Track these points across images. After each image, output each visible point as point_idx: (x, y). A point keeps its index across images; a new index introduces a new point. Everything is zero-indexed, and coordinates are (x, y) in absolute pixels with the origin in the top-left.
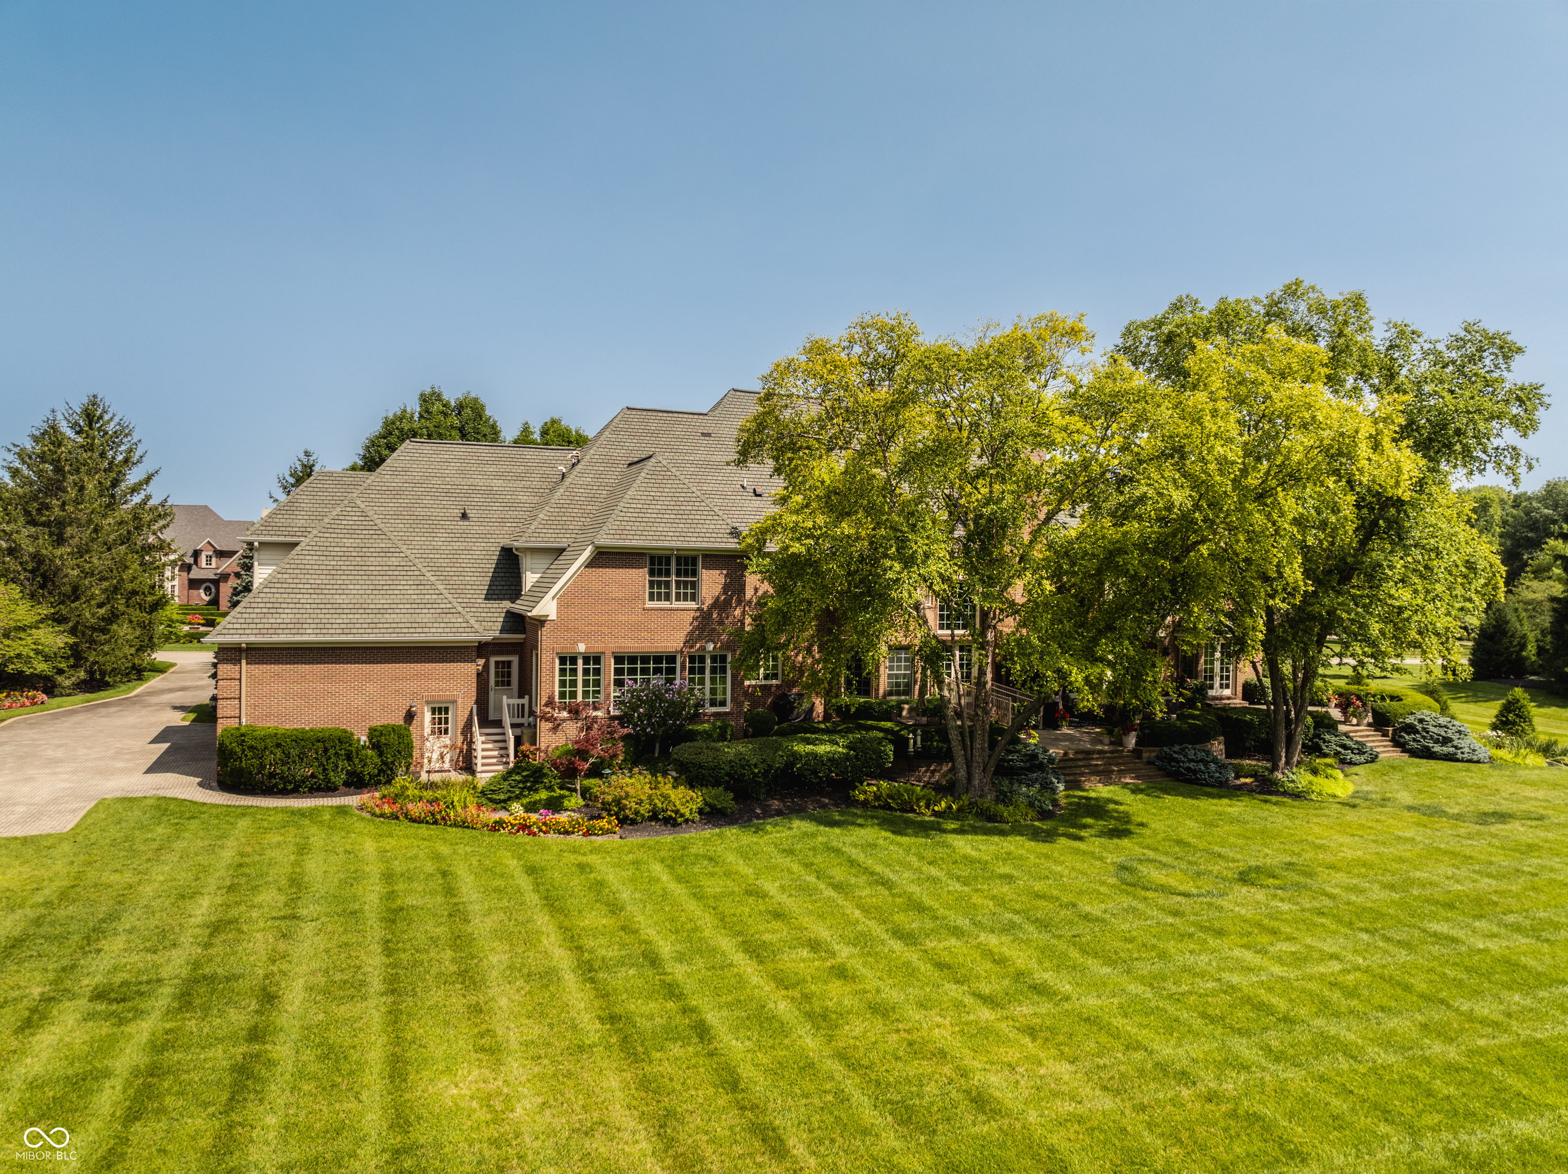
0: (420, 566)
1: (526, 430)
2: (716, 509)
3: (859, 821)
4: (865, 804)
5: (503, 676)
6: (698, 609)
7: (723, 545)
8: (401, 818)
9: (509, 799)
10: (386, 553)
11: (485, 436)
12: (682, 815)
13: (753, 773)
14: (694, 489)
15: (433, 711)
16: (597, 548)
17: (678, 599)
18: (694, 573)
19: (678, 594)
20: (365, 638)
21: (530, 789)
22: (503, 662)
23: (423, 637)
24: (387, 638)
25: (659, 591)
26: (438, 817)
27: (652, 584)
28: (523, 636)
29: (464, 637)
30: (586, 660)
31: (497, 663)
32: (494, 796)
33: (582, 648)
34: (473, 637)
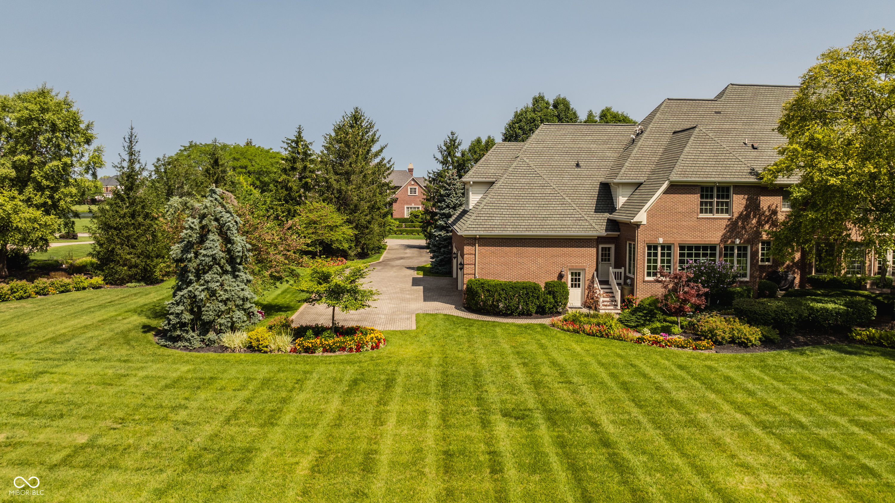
0: (562, 194)
1: (590, 115)
2: (740, 158)
3: (866, 352)
4: (861, 342)
5: (605, 256)
6: (729, 219)
7: (747, 180)
8: (581, 332)
9: (638, 326)
10: (543, 186)
11: (571, 119)
12: (751, 341)
13: (790, 319)
14: (725, 146)
15: (572, 274)
16: (671, 182)
17: (717, 212)
18: (728, 197)
19: (718, 210)
20: (538, 233)
21: (649, 321)
22: (605, 248)
23: (568, 233)
24: (550, 233)
25: (705, 207)
26: (604, 333)
27: (701, 203)
28: (619, 233)
29: (590, 233)
30: (663, 248)
31: (602, 248)
32: (629, 324)
33: (661, 241)
34: (595, 234)
